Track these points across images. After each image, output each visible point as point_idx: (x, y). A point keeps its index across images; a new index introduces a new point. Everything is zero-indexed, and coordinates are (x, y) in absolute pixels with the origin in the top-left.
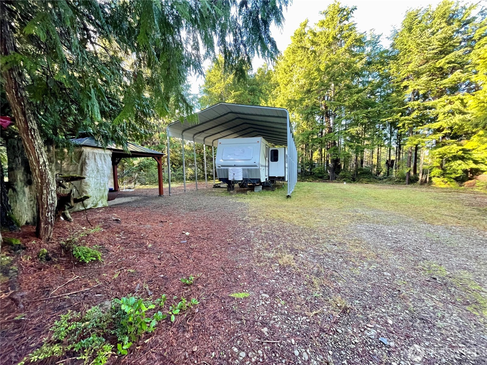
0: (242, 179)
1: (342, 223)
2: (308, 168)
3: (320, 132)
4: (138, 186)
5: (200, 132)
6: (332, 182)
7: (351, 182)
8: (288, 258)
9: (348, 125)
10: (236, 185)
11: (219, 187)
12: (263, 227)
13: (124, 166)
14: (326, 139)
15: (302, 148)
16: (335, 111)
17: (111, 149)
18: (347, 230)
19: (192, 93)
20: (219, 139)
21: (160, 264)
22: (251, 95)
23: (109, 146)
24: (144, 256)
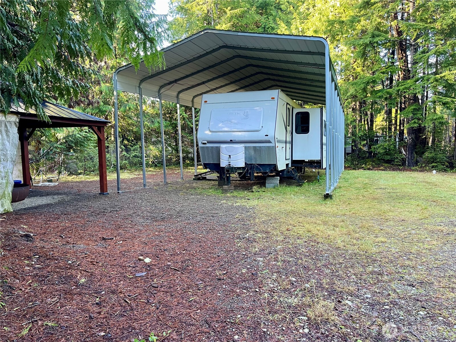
0: (243, 165)
1: (426, 246)
2: (364, 145)
3: (387, 79)
4: (65, 177)
5: (171, 83)
6: (411, 170)
7: (445, 171)
8: (323, 306)
9: (440, 64)
10: (234, 176)
11: (204, 179)
12: (280, 251)
13: (40, 143)
14: (398, 91)
15: (353, 109)
16: (415, 40)
17: (17, 113)
18: (436, 259)
19: (155, 12)
20: (204, 95)
21: (99, 313)
22: (261, 14)
23: (14, 108)
24: (72, 299)
